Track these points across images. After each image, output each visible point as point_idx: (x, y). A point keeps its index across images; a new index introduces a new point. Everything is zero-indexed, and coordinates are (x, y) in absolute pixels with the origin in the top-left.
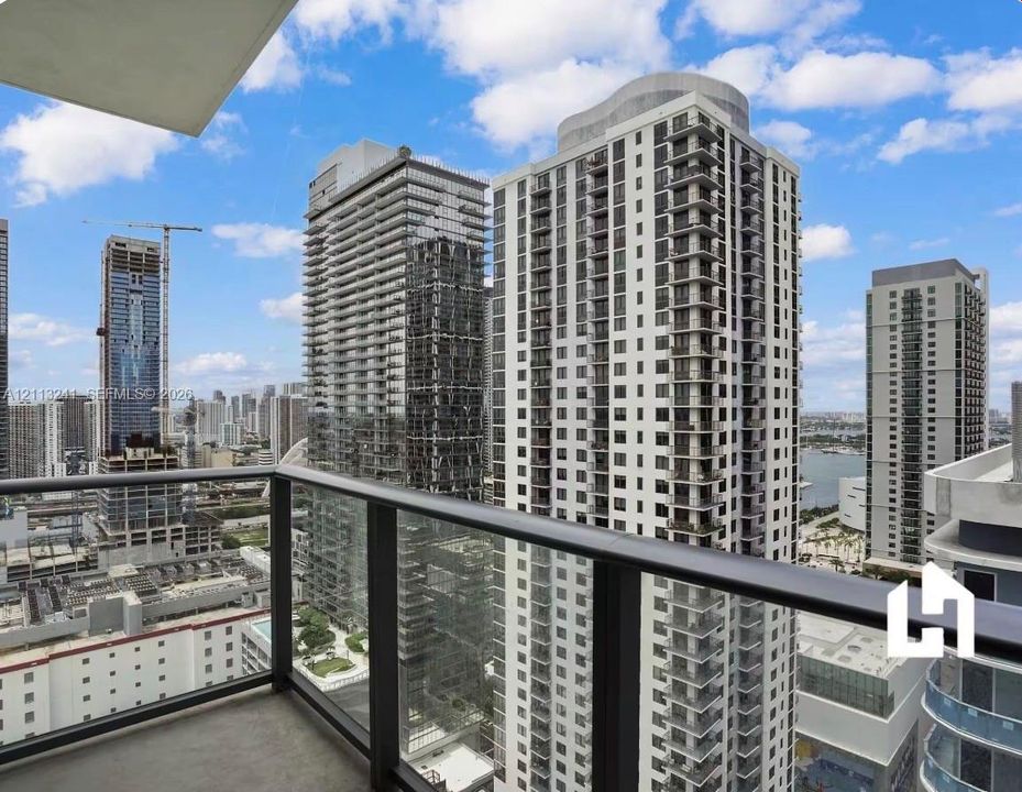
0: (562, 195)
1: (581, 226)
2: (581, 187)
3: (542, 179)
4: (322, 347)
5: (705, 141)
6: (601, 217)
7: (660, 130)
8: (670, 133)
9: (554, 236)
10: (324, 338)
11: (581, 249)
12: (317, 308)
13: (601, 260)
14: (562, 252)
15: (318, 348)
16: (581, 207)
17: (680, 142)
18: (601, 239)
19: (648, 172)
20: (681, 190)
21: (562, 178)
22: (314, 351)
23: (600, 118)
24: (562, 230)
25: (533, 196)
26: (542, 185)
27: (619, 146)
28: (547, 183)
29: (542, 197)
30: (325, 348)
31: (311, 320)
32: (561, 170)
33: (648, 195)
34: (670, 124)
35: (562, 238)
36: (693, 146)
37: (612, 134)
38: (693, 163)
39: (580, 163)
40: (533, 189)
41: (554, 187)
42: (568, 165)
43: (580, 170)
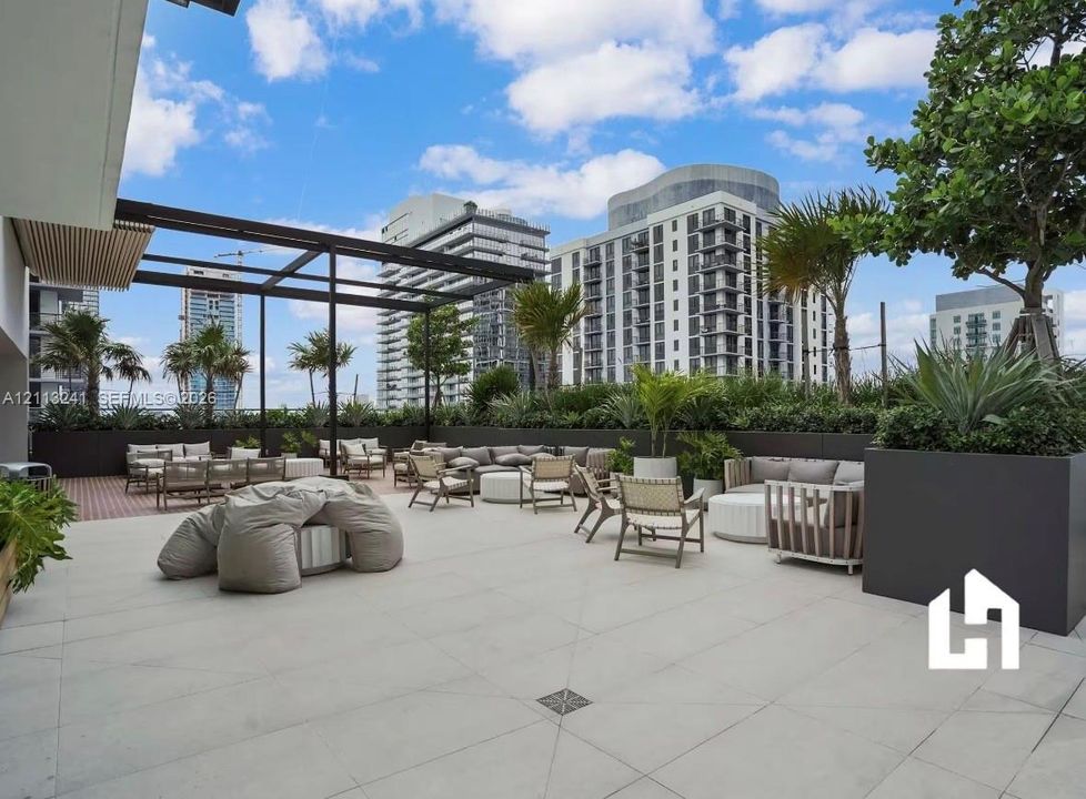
0: (610, 269)
1: (627, 296)
2: (627, 263)
3: (594, 252)
4: (396, 383)
5: (730, 232)
6: (644, 291)
7: (692, 221)
8: (701, 226)
9: (603, 304)
10: (398, 375)
11: (627, 317)
12: (391, 346)
13: (644, 329)
14: (611, 319)
15: (391, 383)
16: (627, 281)
17: (709, 232)
18: (644, 310)
19: (683, 255)
20: (710, 274)
21: (610, 253)
22: (388, 386)
23: (644, 198)
24: (611, 299)
25: (585, 267)
26: (594, 258)
27: (659, 231)
28: (598, 257)
29: (593, 267)
30: (399, 385)
31: (385, 357)
32: (610, 245)
33: (683, 276)
34: (700, 218)
35: (611, 305)
36: (719, 238)
37: (652, 220)
38: (719, 253)
39: (626, 240)
40: (586, 261)
41: (604, 260)
42: (616, 242)
43: (626, 248)
